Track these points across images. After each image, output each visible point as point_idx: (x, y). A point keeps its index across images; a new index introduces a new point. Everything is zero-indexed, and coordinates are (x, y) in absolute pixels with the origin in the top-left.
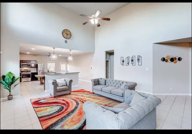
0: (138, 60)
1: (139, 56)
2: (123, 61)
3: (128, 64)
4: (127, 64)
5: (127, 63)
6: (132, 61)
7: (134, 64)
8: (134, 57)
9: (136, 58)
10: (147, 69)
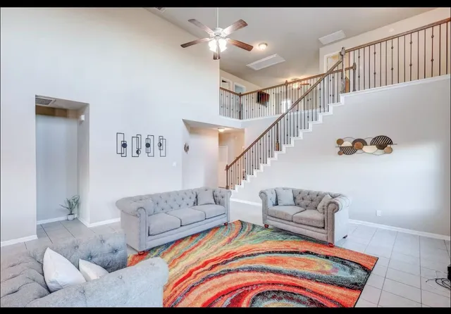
0: (160, 145)
1: (161, 138)
2: (124, 145)
3: (137, 152)
4: (135, 154)
5: (135, 150)
6: (148, 145)
7: (151, 154)
8: (151, 138)
9: (157, 142)
10: (175, 164)
